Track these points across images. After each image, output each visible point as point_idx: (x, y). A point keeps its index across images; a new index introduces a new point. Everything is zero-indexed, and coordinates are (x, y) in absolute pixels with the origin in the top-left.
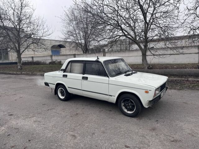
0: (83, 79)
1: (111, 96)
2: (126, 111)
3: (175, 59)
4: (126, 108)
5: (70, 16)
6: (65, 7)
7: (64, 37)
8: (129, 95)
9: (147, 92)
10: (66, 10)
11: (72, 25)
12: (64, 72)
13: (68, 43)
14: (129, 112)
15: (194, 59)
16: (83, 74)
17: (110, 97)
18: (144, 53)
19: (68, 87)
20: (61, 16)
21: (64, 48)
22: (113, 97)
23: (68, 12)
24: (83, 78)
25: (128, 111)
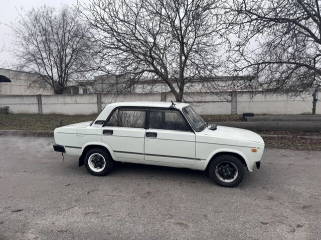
0: (146, 136)
1: (199, 159)
2: (221, 179)
3: (204, 109)
4: (222, 176)
5: (30, 25)
6: (22, 8)
7: (17, 63)
8: (228, 157)
9: (254, 151)
10: (23, 14)
11: (35, 43)
12: (103, 126)
13: (23, 74)
14: (226, 181)
15: (227, 109)
16: (146, 128)
17: (196, 161)
18: (179, 98)
19: (114, 151)
20: (12, 24)
21: (8, 83)
22: (202, 161)
23: (27, 18)
24: (148, 135)
25: (224, 179)
